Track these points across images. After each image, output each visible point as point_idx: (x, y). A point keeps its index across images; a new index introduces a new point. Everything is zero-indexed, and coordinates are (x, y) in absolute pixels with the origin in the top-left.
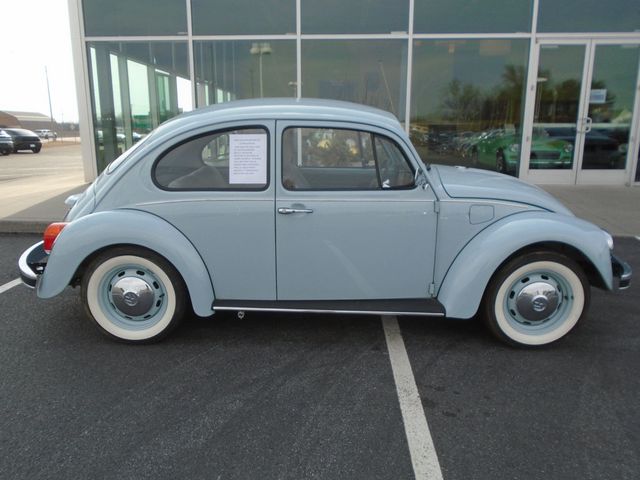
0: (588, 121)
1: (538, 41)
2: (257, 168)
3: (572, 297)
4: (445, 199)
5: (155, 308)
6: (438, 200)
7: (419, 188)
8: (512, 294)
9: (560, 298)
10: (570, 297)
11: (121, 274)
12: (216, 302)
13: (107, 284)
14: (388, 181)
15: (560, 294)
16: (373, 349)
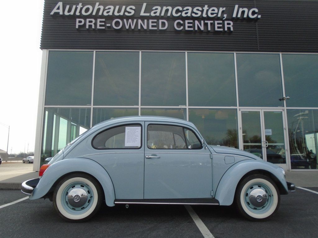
0: (266, 143)
1: (240, 110)
2: (137, 140)
3: (273, 195)
4: (214, 153)
5: (87, 203)
6: (211, 153)
7: (204, 148)
8: (247, 195)
9: (268, 196)
10: (271, 195)
11: (73, 187)
12: (116, 200)
13: (66, 192)
14: (190, 146)
15: (267, 195)
16: (188, 223)
